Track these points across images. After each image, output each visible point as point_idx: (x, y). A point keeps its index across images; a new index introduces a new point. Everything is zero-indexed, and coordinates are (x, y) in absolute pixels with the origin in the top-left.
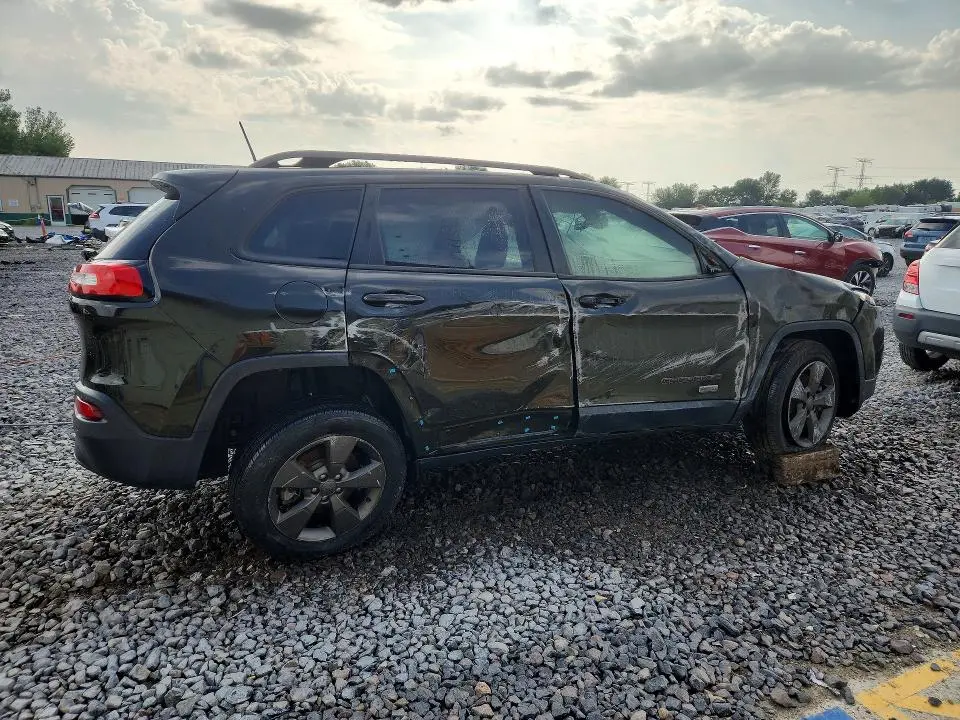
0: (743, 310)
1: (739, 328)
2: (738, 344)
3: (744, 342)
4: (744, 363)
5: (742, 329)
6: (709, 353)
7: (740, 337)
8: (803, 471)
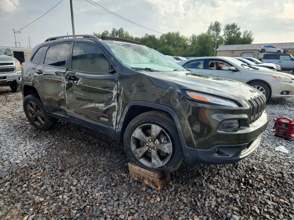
0: (115, 90)
1: (114, 97)
2: (113, 104)
3: (115, 104)
4: (115, 113)
5: (115, 98)
6: (102, 105)
7: (114, 101)
8: (137, 174)
